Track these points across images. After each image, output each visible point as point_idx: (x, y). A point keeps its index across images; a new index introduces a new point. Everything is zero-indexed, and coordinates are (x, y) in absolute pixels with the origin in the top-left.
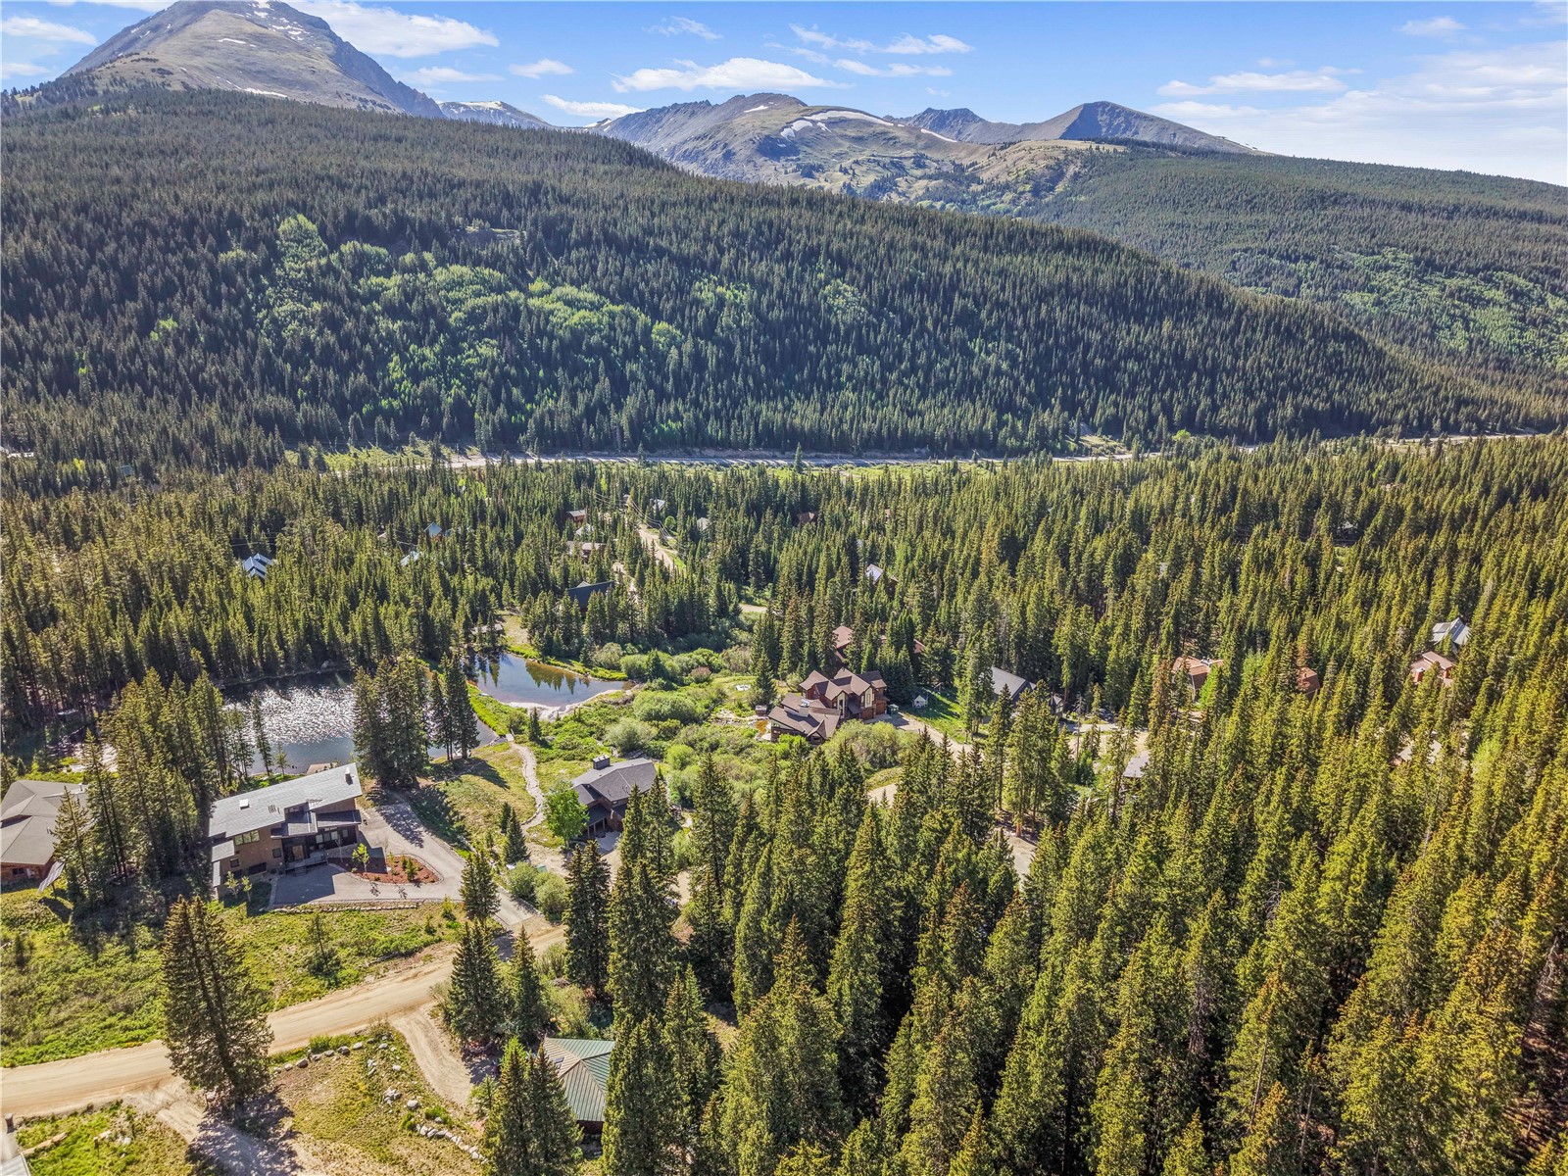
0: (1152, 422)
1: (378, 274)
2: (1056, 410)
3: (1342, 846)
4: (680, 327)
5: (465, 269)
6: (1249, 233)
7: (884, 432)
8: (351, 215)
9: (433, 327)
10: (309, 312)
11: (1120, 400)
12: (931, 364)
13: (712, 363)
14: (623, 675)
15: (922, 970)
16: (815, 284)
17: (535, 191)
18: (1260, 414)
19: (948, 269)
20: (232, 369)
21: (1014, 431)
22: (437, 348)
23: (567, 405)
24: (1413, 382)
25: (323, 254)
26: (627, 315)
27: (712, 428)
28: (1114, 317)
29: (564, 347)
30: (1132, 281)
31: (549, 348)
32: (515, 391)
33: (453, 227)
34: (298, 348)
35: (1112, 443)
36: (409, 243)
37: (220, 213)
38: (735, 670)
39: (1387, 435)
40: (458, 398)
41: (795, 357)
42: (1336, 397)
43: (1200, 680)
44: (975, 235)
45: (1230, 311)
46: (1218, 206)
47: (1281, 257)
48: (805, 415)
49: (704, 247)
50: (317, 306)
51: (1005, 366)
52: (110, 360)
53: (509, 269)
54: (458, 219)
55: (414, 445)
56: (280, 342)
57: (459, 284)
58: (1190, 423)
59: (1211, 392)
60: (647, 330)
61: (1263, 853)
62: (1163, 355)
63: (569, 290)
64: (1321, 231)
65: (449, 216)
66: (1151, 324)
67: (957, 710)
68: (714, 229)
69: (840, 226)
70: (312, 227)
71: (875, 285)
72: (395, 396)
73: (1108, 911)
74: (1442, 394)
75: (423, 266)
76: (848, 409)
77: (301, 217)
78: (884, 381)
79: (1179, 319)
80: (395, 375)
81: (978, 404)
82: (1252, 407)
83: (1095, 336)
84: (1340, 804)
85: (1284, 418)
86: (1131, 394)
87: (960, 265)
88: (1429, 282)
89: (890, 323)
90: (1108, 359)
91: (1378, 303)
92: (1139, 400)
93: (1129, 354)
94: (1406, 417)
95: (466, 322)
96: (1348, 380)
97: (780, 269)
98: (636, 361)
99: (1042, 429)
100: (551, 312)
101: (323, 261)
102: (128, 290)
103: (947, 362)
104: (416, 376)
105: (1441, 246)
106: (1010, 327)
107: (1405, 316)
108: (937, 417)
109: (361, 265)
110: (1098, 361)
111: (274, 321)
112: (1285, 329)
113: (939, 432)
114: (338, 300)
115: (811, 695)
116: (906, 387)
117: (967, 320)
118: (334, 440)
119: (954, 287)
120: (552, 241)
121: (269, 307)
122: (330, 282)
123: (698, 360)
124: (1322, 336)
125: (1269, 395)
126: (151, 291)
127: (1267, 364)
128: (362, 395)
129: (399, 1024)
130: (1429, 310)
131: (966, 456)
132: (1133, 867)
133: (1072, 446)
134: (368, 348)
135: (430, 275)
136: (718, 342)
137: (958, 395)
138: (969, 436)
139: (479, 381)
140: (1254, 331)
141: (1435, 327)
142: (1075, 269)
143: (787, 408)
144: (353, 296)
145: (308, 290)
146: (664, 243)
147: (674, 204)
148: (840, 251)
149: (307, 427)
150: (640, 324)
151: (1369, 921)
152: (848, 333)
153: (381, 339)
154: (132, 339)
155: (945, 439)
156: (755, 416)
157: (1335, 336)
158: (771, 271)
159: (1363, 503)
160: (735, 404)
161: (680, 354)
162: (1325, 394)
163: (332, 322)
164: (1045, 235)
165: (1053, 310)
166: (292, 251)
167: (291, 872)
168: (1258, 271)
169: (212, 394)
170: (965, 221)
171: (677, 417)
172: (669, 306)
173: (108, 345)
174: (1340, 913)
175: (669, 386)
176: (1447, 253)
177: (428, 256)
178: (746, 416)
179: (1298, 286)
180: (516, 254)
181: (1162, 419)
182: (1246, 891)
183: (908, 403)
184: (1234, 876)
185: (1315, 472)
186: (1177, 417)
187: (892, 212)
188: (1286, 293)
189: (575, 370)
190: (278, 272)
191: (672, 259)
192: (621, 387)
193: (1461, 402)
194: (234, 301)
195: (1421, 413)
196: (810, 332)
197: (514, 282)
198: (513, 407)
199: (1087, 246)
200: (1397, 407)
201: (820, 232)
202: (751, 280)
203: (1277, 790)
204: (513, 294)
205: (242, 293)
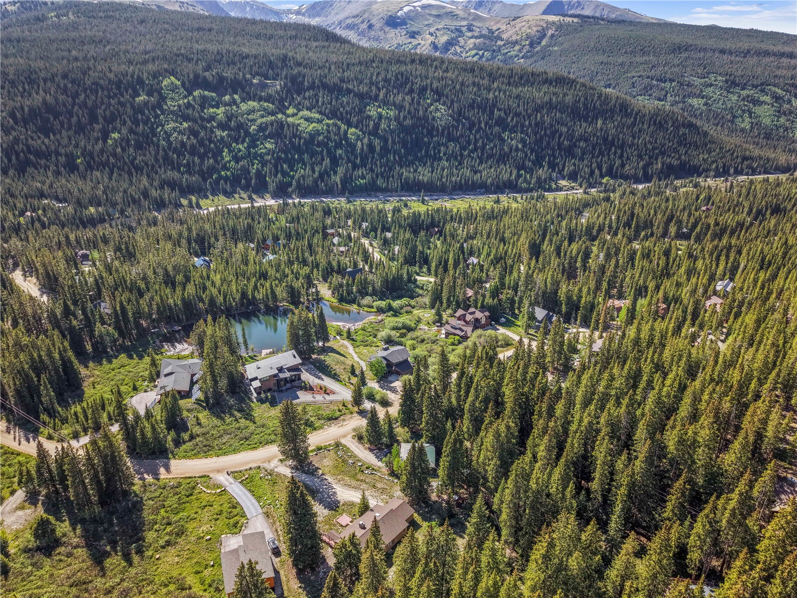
0: (592, 173)
1: (213, 107)
2: (546, 169)
3: (671, 376)
4: (361, 130)
5: (255, 104)
6: (641, 67)
7: (463, 181)
8: (197, 76)
9: (242, 134)
10: (182, 128)
11: (577, 162)
12: (484, 145)
13: (378, 149)
14: (375, 310)
15: (536, 417)
16: (426, 105)
17: (284, 59)
18: (645, 168)
19: (491, 96)
20: (150, 158)
21: (525, 180)
22: (245, 145)
23: (310, 173)
24: (721, 148)
25: (185, 97)
26: (335, 125)
27: (380, 182)
28: (573, 119)
29: (306, 143)
30: (582, 99)
31: (299, 143)
32: (285, 166)
33: (246, 81)
34: (179, 146)
35: (573, 184)
36: (226, 89)
37: (132, 76)
38: (421, 307)
39: (707, 177)
40: (258, 169)
41: (418, 144)
42: (683, 157)
43: (619, 309)
44: (504, 76)
45: (631, 113)
46: (626, 53)
47: (657, 80)
48: (424, 174)
49: (370, 88)
50: (185, 125)
51: (520, 146)
52: (91, 155)
53: (277, 103)
54: (248, 76)
55: (239, 194)
56: (170, 143)
57: (253, 111)
58: (611, 173)
59: (621, 157)
60: (346, 133)
61: (645, 378)
62: (598, 138)
63: (306, 113)
64: (678, 66)
65: (244, 75)
66: (592, 122)
67: (519, 323)
68: (374, 78)
69: (436, 74)
70: (178, 83)
71: (456, 105)
72: (228, 169)
73: (596, 397)
74: (735, 155)
75: (234, 102)
76: (445, 171)
77: (172, 78)
78: (462, 155)
79: (606, 119)
80: (227, 159)
81: (508, 166)
82: (641, 164)
83: (564, 129)
84: (672, 361)
85: (657, 169)
86: (582, 159)
87: (497, 93)
88: (732, 93)
89: (464, 125)
90: (571, 141)
91: (706, 104)
92: (586, 162)
93: (581, 138)
94: (717, 167)
95: (258, 131)
96: (689, 149)
97: (408, 98)
98: (342, 149)
99: (539, 179)
100: (299, 125)
101: (186, 101)
102: (93, 118)
103: (492, 145)
104: (237, 159)
105: (740, 73)
106: (523, 126)
107: (719, 111)
108: (487, 173)
109: (204, 102)
110: (566, 142)
111: (166, 132)
112: (658, 121)
113: (489, 181)
114: (195, 121)
115: (459, 319)
116: (473, 158)
117: (501, 122)
118: (201, 192)
119: (494, 105)
120: (295, 87)
121: (163, 126)
122: (190, 111)
123: (371, 147)
124: (677, 125)
125: (650, 157)
126: (105, 118)
127: (649, 142)
128: (212, 170)
129: (343, 441)
130: (732, 108)
131: (502, 193)
132: (603, 383)
133: (554, 186)
134: (212, 145)
135: (238, 107)
136: (380, 138)
137: (498, 162)
138: (504, 184)
139: (267, 161)
140: (643, 123)
141: (734, 117)
142: (554, 94)
143: (415, 171)
144: (202, 119)
145: (179, 116)
146: (351, 87)
147: (353, 65)
148: (437, 87)
149: (188, 186)
150: (342, 130)
151: (678, 399)
152: (443, 131)
153: (218, 140)
154: (100, 144)
155: (492, 184)
156: (401, 175)
157: (684, 125)
158: (404, 100)
159: (692, 220)
160: (390, 169)
161: (362, 144)
162: (677, 156)
163: (194, 133)
164: (538, 75)
165: (543, 116)
166: (170, 96)
167: (282, 391)
168: (645, 88)
169: (142, 171)
170: (499, 68)
171: (363, 177)
172: (355, 119)
173: (89, 147)
174: (669, 397)
175: (358, 161)
176: (742, 76)
177: (236, 97)
178: (396, 176)
179: (666, 96)
180: (279, 95)
181: (597, 172)
182: (639, 391)
183: (473, 166)
184: (635, 387)
185: (671, 202)
186: (604, 170)
187: (462, 65)
188: (660, 99)
189: (312, 154)
190: (165, 107)
191: (356, 95)
192: (335, 162)
193: (745, 158)
194: (146, 123)
195: (724, 165)
196: (425, 131)
197: (279, 109)
198: (285, 174)
199: (560, 81)
200: (713, 162)
201: (427, 78)
202: (394, 104)
203: (649, 356)
204: (280, 116)
205: (149, 119)
